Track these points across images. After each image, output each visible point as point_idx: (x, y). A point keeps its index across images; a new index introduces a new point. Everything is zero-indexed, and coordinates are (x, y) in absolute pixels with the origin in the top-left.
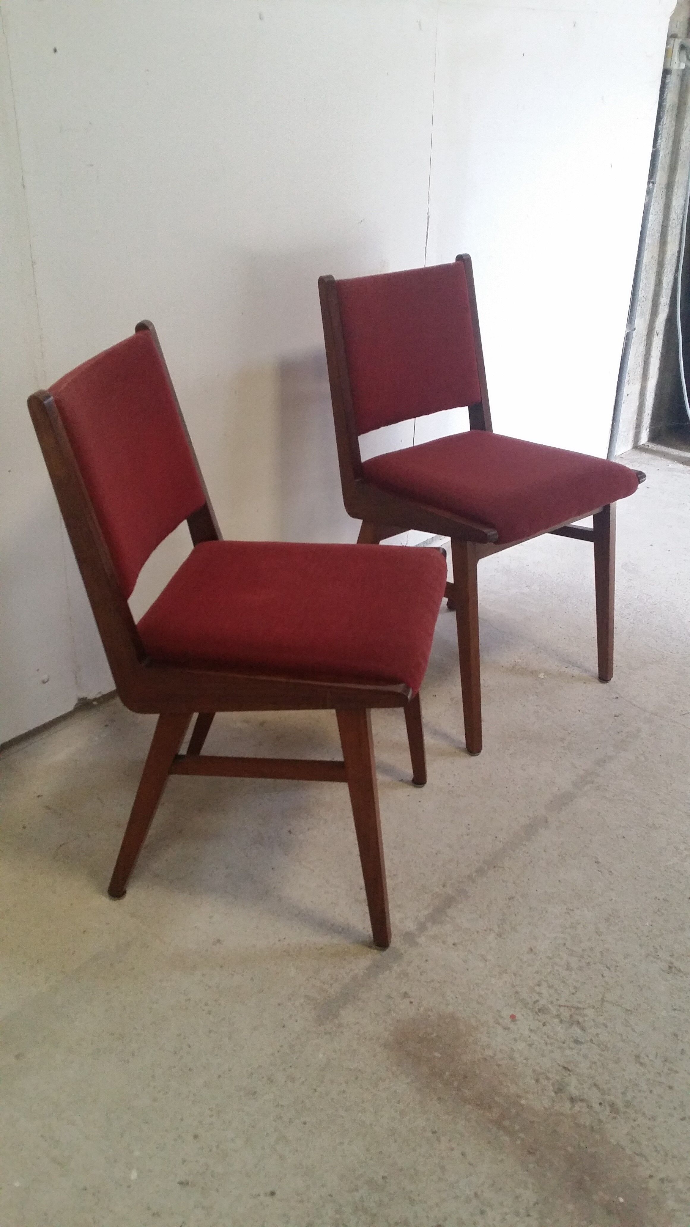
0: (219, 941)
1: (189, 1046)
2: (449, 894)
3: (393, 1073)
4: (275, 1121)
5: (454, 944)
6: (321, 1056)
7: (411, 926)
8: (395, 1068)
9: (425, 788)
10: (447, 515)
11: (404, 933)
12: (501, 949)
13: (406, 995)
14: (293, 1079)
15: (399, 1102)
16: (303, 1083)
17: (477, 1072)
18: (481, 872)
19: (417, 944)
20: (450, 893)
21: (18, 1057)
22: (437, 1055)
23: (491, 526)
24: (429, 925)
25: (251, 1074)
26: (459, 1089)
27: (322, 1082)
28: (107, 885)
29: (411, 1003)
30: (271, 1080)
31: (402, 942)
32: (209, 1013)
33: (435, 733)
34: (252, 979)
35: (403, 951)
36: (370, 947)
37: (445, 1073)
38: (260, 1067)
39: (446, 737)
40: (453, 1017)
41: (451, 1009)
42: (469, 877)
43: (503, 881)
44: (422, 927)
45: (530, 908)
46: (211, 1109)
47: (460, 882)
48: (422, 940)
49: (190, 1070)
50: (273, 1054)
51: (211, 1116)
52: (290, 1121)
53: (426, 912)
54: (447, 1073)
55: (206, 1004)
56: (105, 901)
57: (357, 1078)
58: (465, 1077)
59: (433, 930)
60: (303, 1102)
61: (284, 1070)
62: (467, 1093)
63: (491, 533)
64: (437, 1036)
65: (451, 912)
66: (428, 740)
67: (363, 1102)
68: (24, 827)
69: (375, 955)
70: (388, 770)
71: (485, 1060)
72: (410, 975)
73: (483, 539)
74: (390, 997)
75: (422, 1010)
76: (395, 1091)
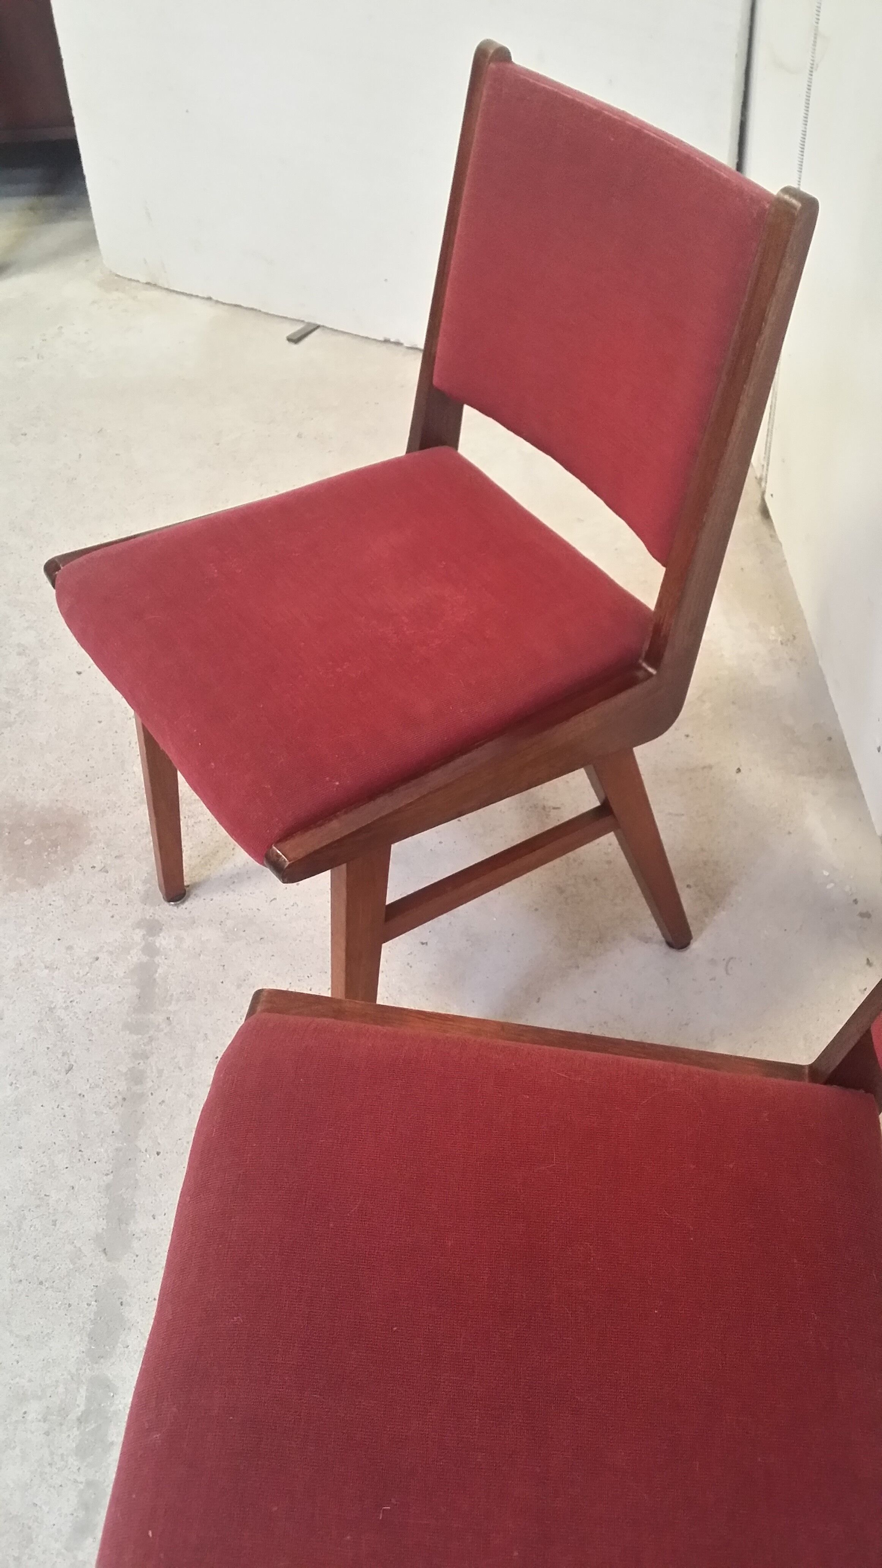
2: (152, 1013)
5: (97, 959)
8: (60, 805)
11: (164, 927)
12: (39, 993)
13: (105, 870)
18: (136, 1077)
19: (138, 925)
20: (152, 1016)
22: (28, 842)
24: (145, 959)
29: (93, 867)
31: (157, 917)
35: (147, 907)
40: (40, 885)
41: (47, 889)
42: (145, 1056)
43: (97, 1086)
44: (151, 950)
45: (34, 1073)
47: (151, 1039)
48: (137, 935)
53: (160, 970)
59: (136, 956)
64: (41, 857)
65: (132, 991)
72: (119, 891)
75: (77, 868)
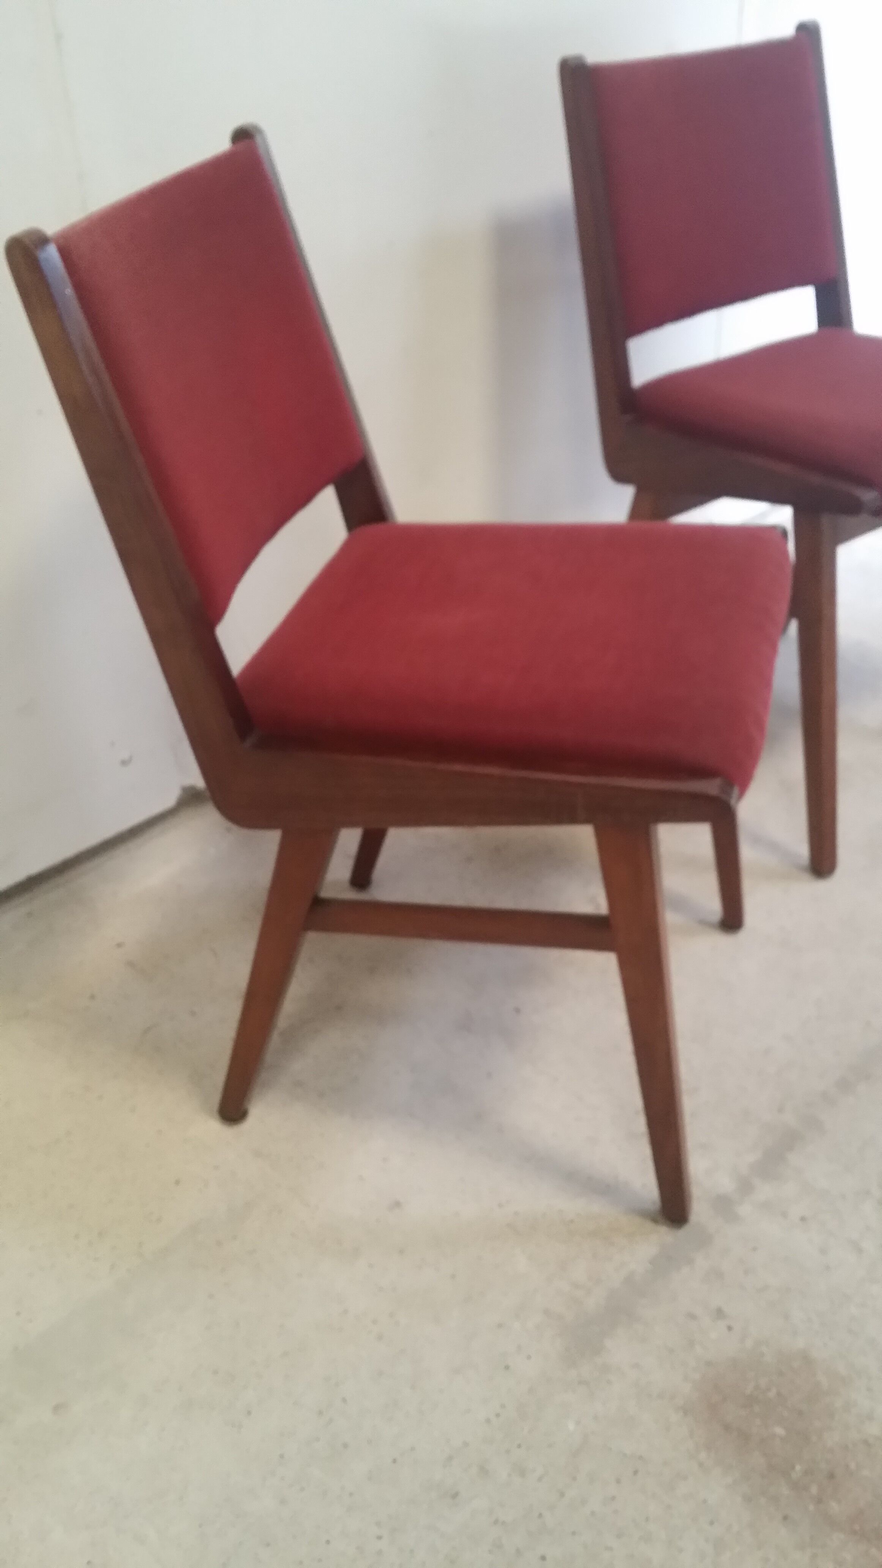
0: (397, 1204)
1: (344, 1400)
2: (789, 1126)
3: (701, 1465)
4: (490, 1552)
5: (803, 1219)
6: (571, 1426)
7: (725, 1184)
8: (703, 1455)
9: (743, 935)
10: (784, 468)
11: (714, 1196)
13: (720, 1314)
14: (523, 1473)
15: (712, 1523)
16: (540, 1479)
17: (853, 1466)
18: (845, 1085)
19: (737, 1218)
20: (792, 1123)
21: (57, 1409)
22: (779, 1431)
23: (867, 483)
24: (757, 1182)
25: (450, 1458)
26: (819, 1501)
27: (574, 1479)
28: (216, 1097)
29: (730, 1328)
30: (483, 1471)
31: (712, 1213)
32: (380, 1337)
33: (757, 840)
34: (453, 1276)
35: (712, 1231)
36: (655, 1221)
37: (793, 1468)
38: (466, 1444)
39: (773, 847)
40: (806, 1359)
41: (801, 1342)
42: (824, 1095)
44: (745, 1187)
46: (378, 1524)
47: (808, 1105)
48: (745, 1209)
49: (345, 1446)
50: (488, 1421)
51: (379, 1538)
52: (518, 1552)
53: (751, 1159)
54: (798, 1468)
55: (375, 1322)
56: (215, 1126)
57: (636, 1473)
58: (831, 1476)
59: (765, 1191)
60: (540, 1515)
61: (508, 1452)
62: (834, 1507)
63: (868, 496)
64: (779, 1394)
65: (794, 1159)
66: (748, 853)
67: (647, 1519)
68: (92, 997)
69: (664, 1234)
70: (681, 904)
71: (866, 1442)
72: (726, 1275)
73: (853, 508)
74: (692, 1316)
75: (749, 1343)
76: (705, 1501)
